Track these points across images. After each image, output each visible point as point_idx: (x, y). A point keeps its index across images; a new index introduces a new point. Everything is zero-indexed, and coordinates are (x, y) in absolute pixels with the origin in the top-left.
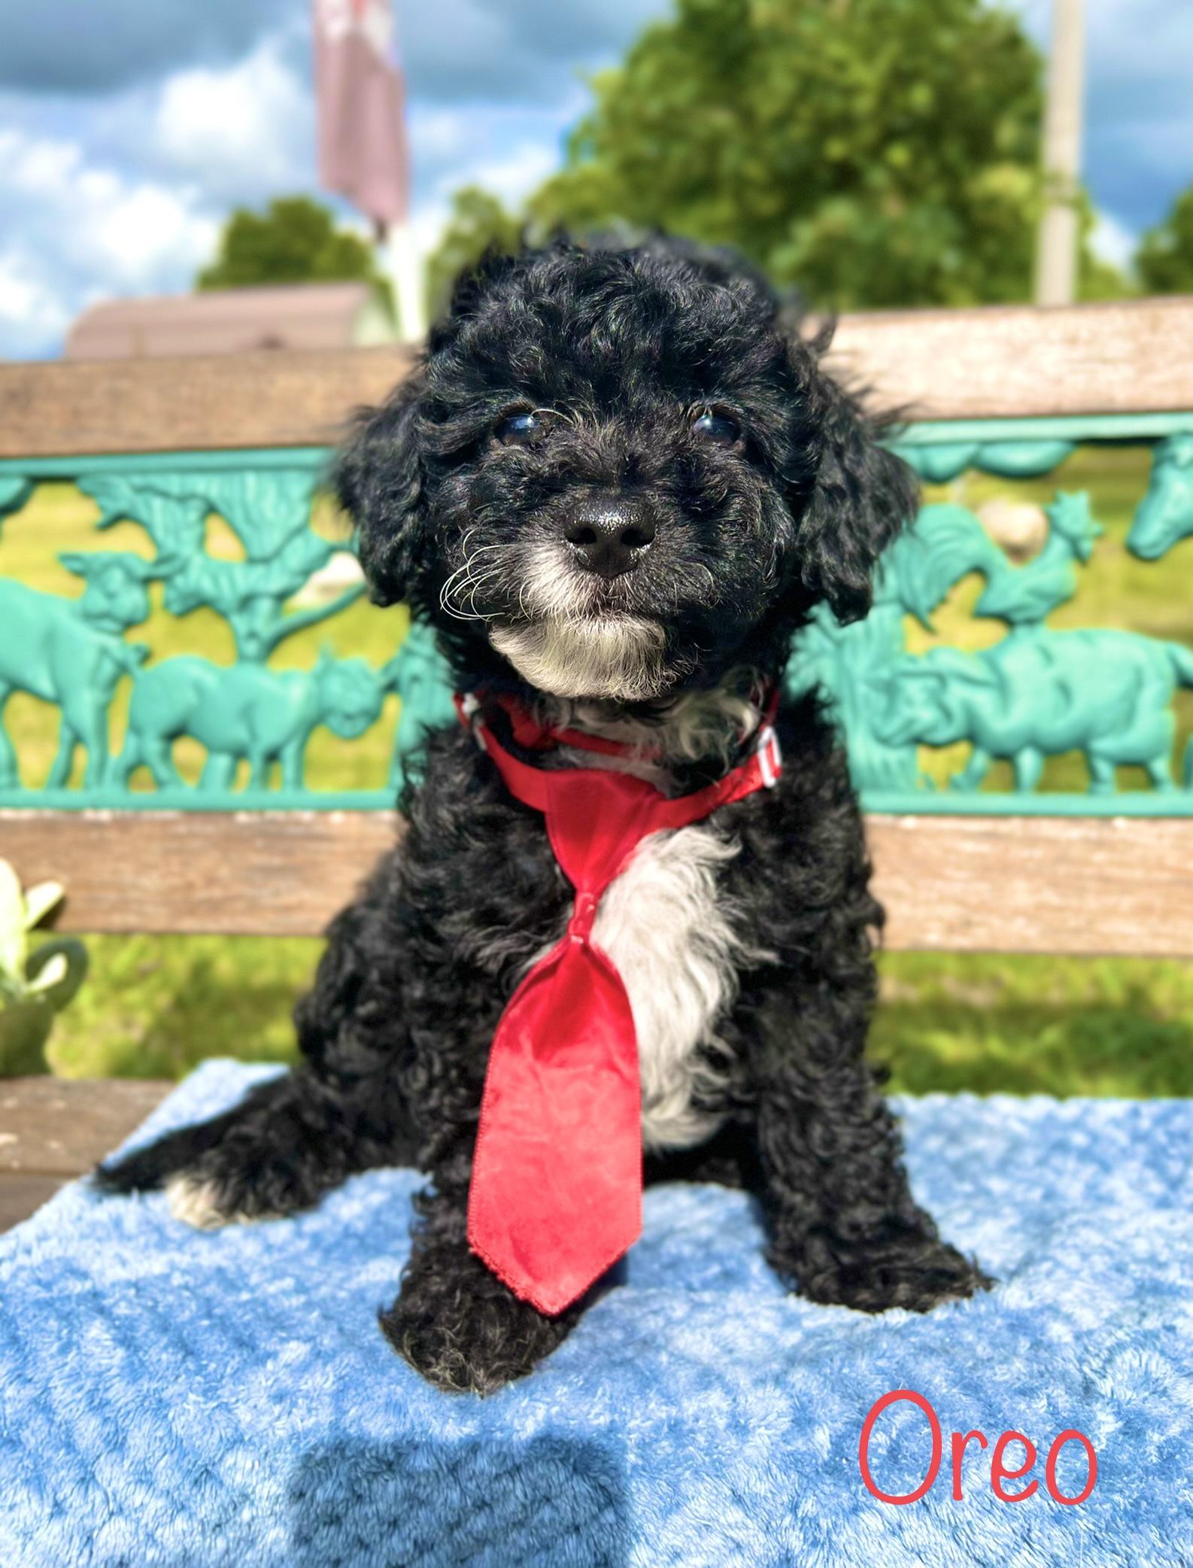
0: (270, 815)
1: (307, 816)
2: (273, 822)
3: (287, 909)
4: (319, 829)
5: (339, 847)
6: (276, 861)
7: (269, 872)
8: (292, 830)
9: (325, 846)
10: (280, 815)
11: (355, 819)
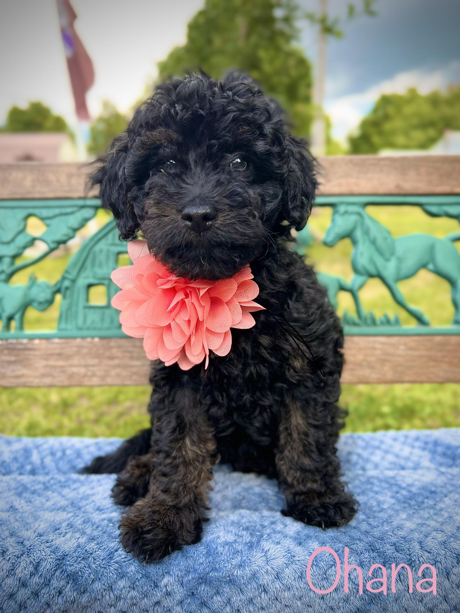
0: (10, 341)
1: (25, 341)
2: (11, 344)
3: (18, 377)
4: (29, 346)
5: (37, 353)
6: (13, 359)
7: (10, 363)
8: (19, 347)
9: (32, 352)
10: (14, 341)
11: (44, 342)
